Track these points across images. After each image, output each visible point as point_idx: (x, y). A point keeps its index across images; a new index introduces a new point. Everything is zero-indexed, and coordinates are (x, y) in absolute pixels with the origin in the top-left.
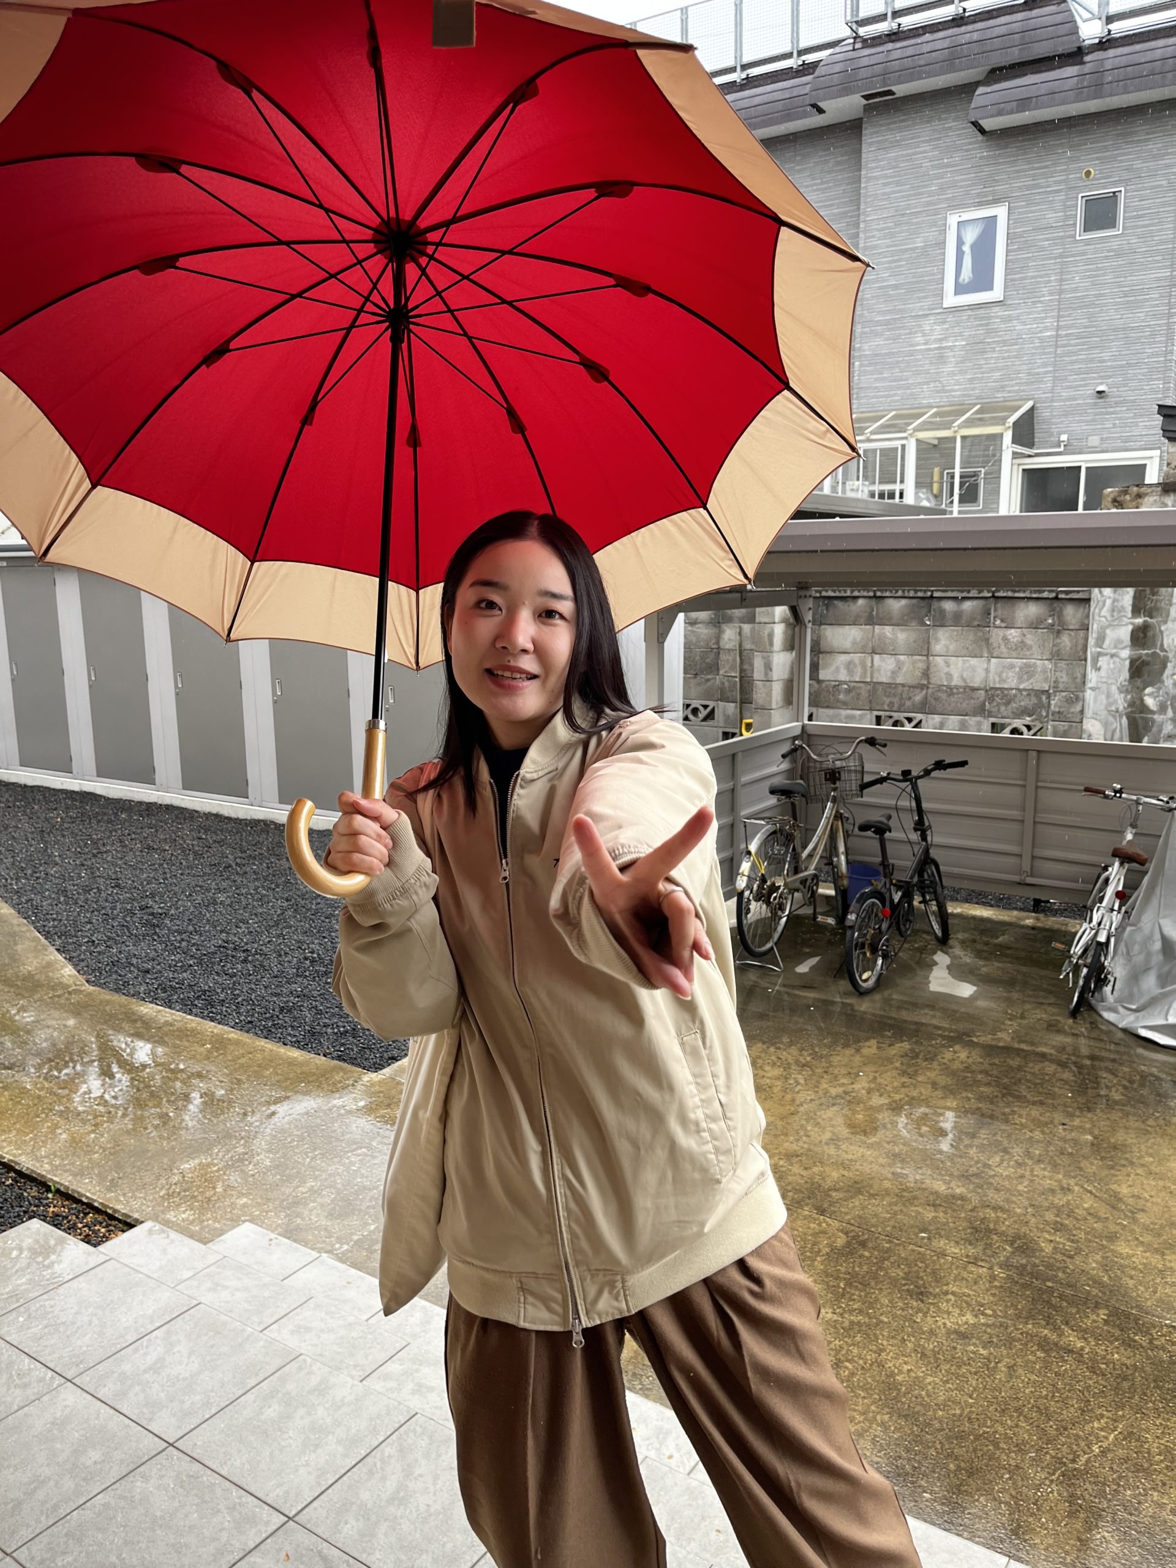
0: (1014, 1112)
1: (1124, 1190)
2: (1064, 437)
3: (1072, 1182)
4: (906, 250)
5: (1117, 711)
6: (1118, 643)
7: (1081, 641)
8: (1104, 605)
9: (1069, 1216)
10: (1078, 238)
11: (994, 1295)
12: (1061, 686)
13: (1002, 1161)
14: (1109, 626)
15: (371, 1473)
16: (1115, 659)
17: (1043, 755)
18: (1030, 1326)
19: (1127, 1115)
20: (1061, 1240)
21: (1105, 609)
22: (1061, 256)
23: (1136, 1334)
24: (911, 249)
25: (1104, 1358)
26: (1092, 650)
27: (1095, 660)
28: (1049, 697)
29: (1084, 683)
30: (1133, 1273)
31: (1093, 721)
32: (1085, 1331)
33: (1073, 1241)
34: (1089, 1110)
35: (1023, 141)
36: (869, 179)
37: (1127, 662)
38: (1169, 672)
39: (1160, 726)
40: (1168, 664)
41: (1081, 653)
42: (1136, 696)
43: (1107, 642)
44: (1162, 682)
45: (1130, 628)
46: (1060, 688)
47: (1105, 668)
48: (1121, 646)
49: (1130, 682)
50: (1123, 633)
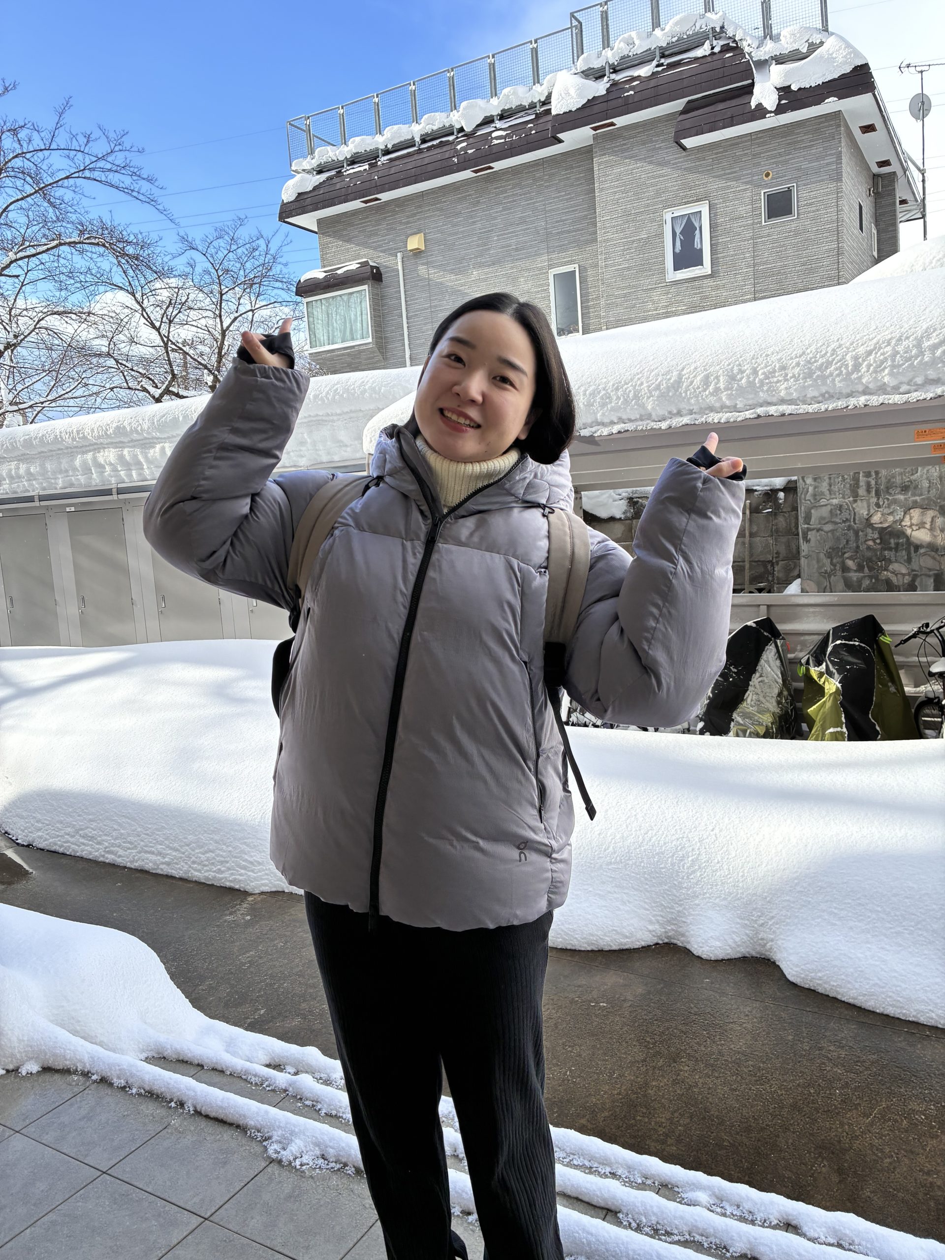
4: (633, 241)
5: (826, 572)
6: (821, 520)
7: (793, 520)
8: (808, 491)
10: (763, 224)
12: (781, 556)
14: (812, 508)
16: (820, 532)
17: (773, 610)
21: (810, 494)
22: (752, 238)
24: (639, 240)
26: (802, 526)
27: (805, 535)
28: (773, 565)
29: (799, 552)
31: (809, 582)
35: (717, 154)
36: (601, 190)
37: (829, 534)
38: (862, 539)
39: (860, 581)
40: (861, 533)
41: (794, 529)
42: (841, 560)
43: (813, 520)
44: (858, 547)
45: (829, 507)
46: (781, 558)
47: (813, 540)
48: (823, 522)
49: (833, 549)
50: (825, 512)
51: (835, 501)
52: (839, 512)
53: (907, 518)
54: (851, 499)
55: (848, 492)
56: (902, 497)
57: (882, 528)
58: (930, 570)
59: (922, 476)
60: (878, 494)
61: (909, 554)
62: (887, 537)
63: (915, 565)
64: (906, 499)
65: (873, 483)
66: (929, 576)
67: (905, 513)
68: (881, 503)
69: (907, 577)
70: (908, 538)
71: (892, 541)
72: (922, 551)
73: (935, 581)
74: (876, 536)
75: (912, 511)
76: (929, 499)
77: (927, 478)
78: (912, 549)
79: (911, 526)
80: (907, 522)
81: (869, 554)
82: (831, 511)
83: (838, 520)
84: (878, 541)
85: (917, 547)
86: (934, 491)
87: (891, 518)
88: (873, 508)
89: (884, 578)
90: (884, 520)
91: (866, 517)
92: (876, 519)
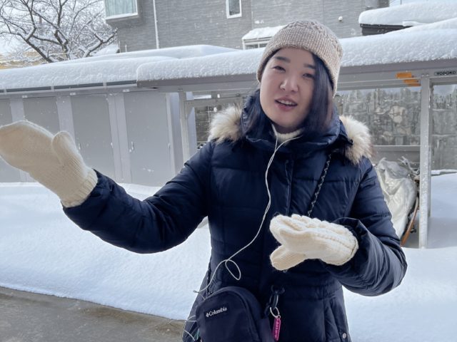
14: (350, 104)
40: (371, 117)
43: (350, 110)
44: (370, 123)
48: (354, 111)
50: (355, 107)
52: (361, 107)
53: (392, 110)
54: (367, 101)
55: (366, 97)
57: (381, 115)
58: (402, 134)
60: (379, 99)
61: (392, 127)
62: (383, 119)
63: (395, 132)
64: (391, 101)
65: (377, 93)
66: (401, 137)
67: (391, 108)
68: (381, 103)
69: (391, 138)
70: (392, 120)
71: (385, 121)
72: (398, 126)
73: (404, 140)
74: (378, 118)
75: (394, 107)
76: (402, 102)
77: (401, 92)
78: (394, 124)
79: (394, 114)
80: (392, 112)
81: (374, 127)
82: (358, 106)
83: (361, 111)
84: (379, 121)
85: (396, 124)
86: (404, 98)
87: (385, 110)
88: (377, 105)
89: (380, 138)
90: (381, 111)
91: (373, 109)
92: (378, 110)
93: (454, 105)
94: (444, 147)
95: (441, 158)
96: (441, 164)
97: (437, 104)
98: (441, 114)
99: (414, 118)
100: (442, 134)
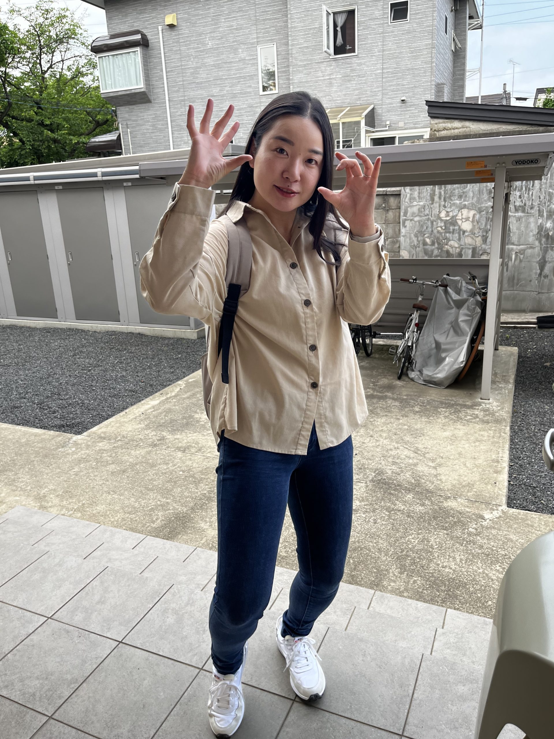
0: (375, 420)
1: (420, 446)
2: (388, 123)
3: (399, 445)
5: (413, 245)
6: (413, 214)
7: (397, 214)
8: (406, 196)
9: (398, 459)
10: (390, 24)
11: (367, 493)
13: (370, 441)
14: (409, 207)
15: (87, 594)
16: (413, 222)
18: (383, 503)
19: (422, 416)
20: (395, 468)
21: (407, 198)
22: (382, 33)
23: (425, 501)
25: (413, 511)
26: (402, 218)
27: (404, 223)
29: (400, 233)
30: (424, 477)
31: (404, 251)
32: (405, 502)
33: (400, 468)
34: (407, 416)
37: (417, 223)
38: (435, 226)
39: (432, 251)
40: (434, 223)
41: (397, 220)
42: (422, 238)
43: (409, 214)
44: (432, 231)
45: (418, 207)
46: (389, 237)
47: (408, 226)
48: (414, 216)
49: (419, 232)
50: (415, 209)
51: (422, 203)
52: (423, 210)
53: (460, 214)
54: (431, 202)
55: (429, 198)
56: (458, 202)
57: (446, 220)
58: (470, 245)
59: (469, 190)
60: (445, 201)
61: (460, 235)
62: (448, 225)
63: (462, 243)
64: (460, 203)
65: (443, 193)
66: (469, 249)
67: (459, 211)
68: (446, 205)
69: (458, 249)
70: (459, 227)
71: (451, 228)
72: (466, 234)
73: (473, 252)
74: (443, 224)
75: (463, 210)
76: (473, 204)
77: (473, 192)
78: (462, 233)
79: (462, 218)
80: (459, 217)
81: (438, 235)
82: (419, 209)
83: (422, 215)
84: (444, 228)
85: (464, 232)
86: (475, 199)
87: (451, 214)
88: (442, 208)
89: (445, 249)
90: (447, 215)
91: (438, 213)
92: (443, 215)
93: (536, 208)
94: (521, 261)
95: (516, 274)
96: (515, 281)
97: (515, 206)
98: (519, 219)
99: (486, 225)
100: (520, 245)
